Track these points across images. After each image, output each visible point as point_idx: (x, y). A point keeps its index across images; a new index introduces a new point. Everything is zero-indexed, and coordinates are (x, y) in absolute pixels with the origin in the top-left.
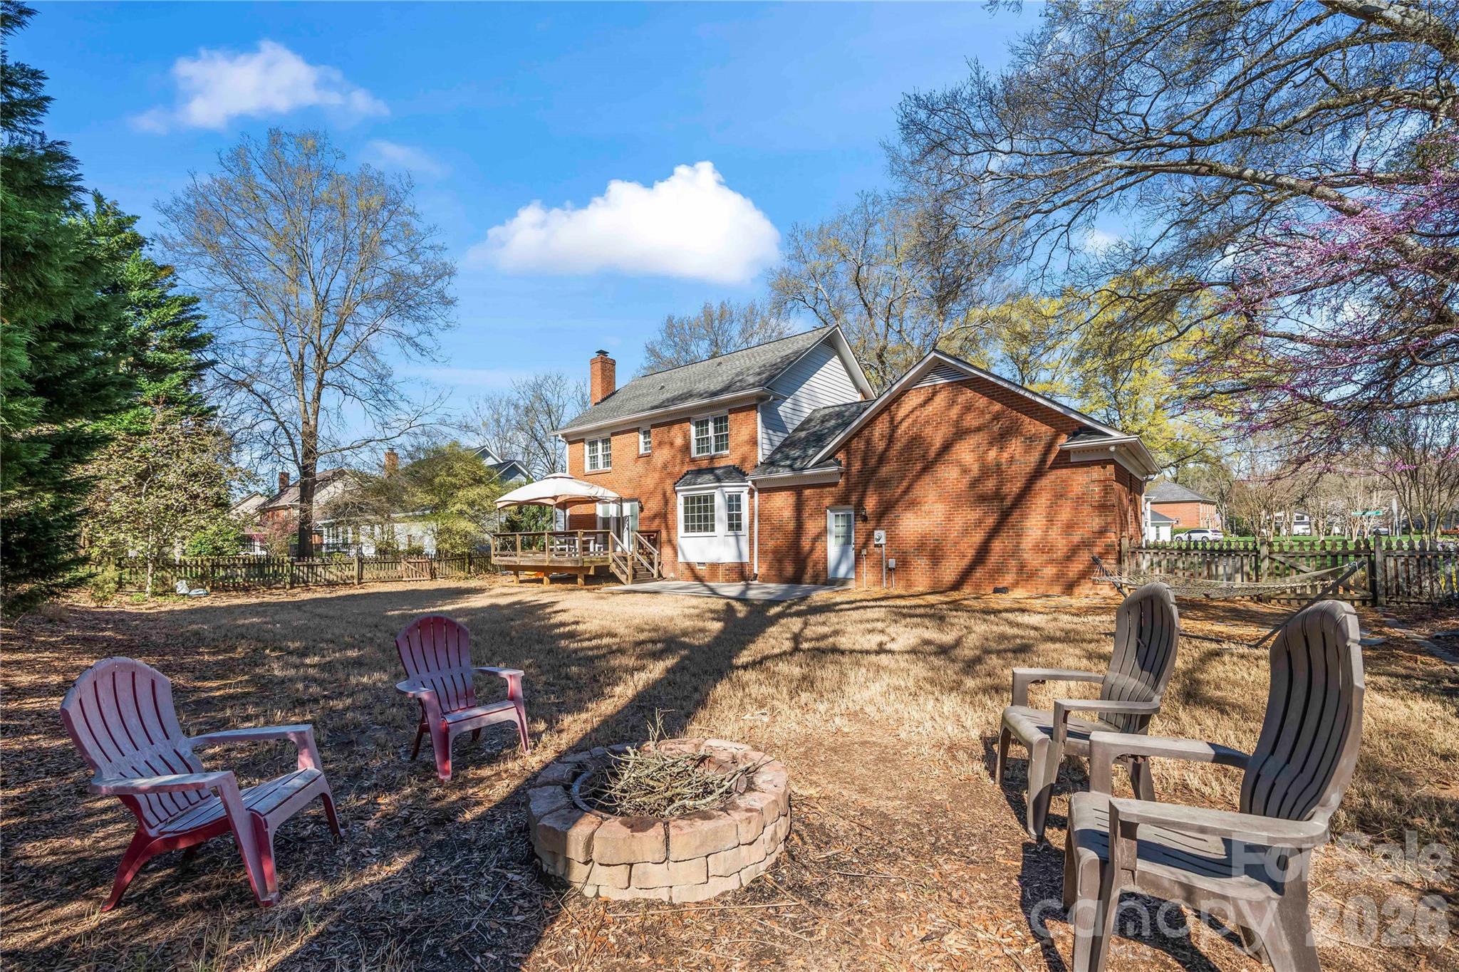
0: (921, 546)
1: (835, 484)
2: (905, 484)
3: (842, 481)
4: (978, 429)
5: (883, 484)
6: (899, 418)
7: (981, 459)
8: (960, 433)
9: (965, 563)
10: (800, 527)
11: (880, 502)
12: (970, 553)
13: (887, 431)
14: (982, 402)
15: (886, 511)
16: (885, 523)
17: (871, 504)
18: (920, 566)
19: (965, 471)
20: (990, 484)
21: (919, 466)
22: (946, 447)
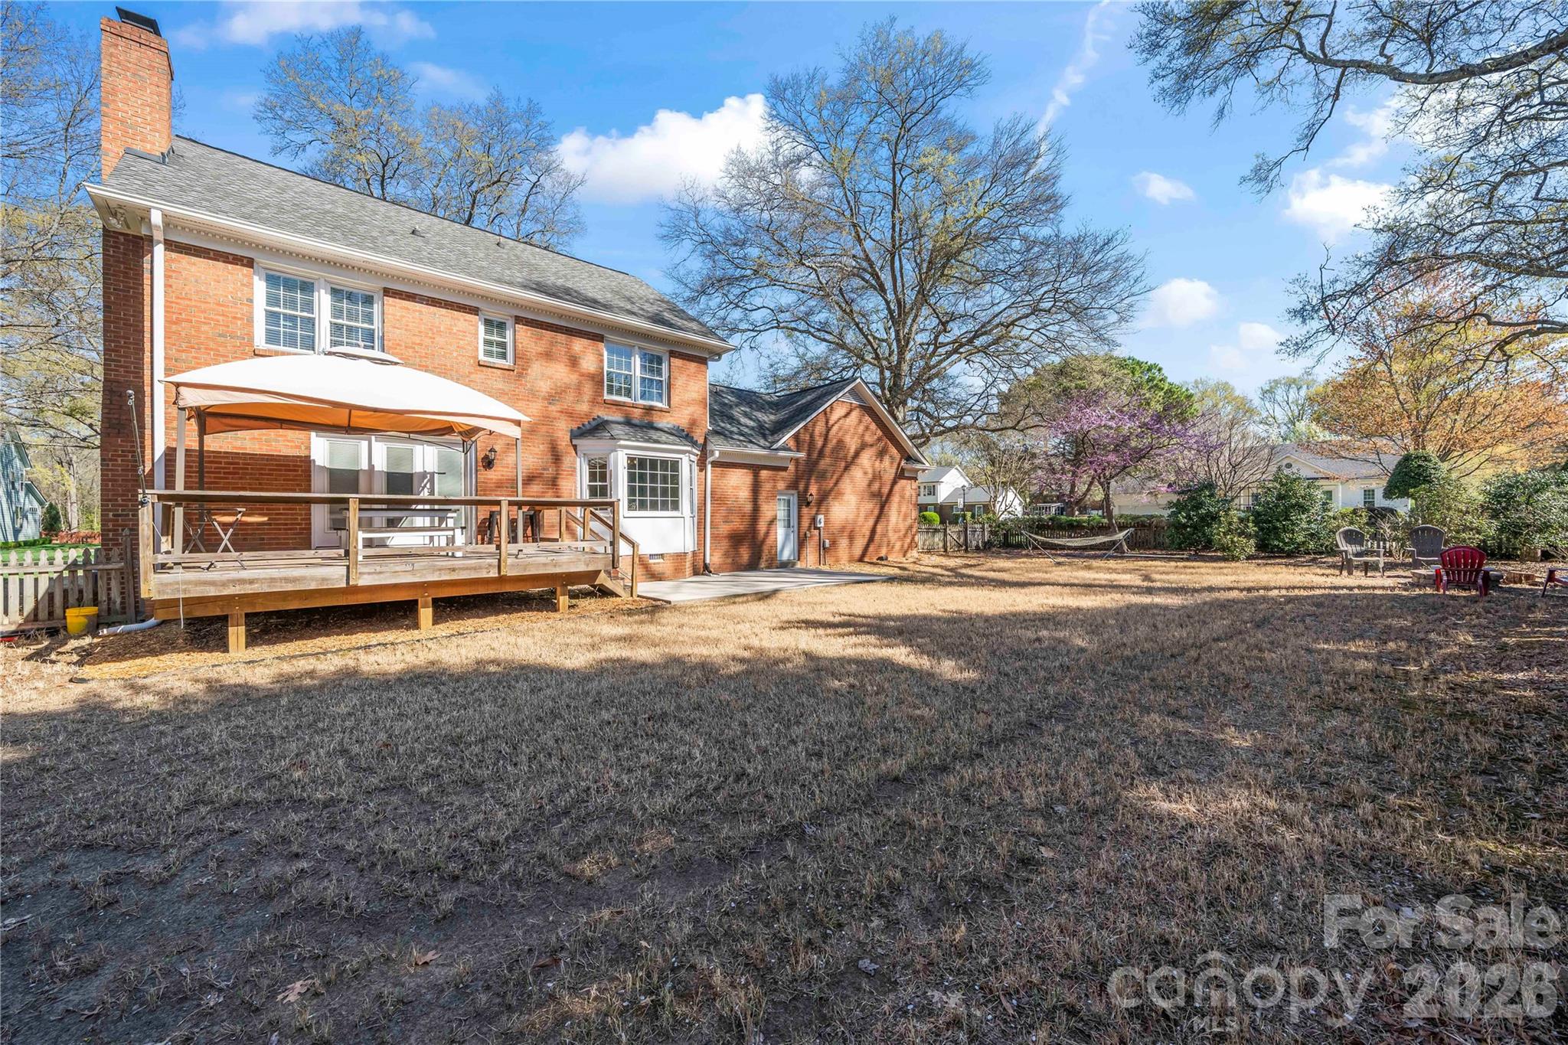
0: (843, 529)
1: (785, 469)
2: (835, 477)
3: (792, 467)
4: (872, 445)
5: (822, 476)
6: (831, 422)
7: (873, 466)
8: (863, 446)
9: (866, 540)
10: (756, 509)
11: (819, 490)
12: (868, 533)
13: (824, 430)
14: (873, 426)
15: (823, 498)
16: (823, 509)
17: (813, 490)
18: (843, 543)
19: (865, 473)
20: (876, 486)
21: (843, 464)
22: (857, 454)
